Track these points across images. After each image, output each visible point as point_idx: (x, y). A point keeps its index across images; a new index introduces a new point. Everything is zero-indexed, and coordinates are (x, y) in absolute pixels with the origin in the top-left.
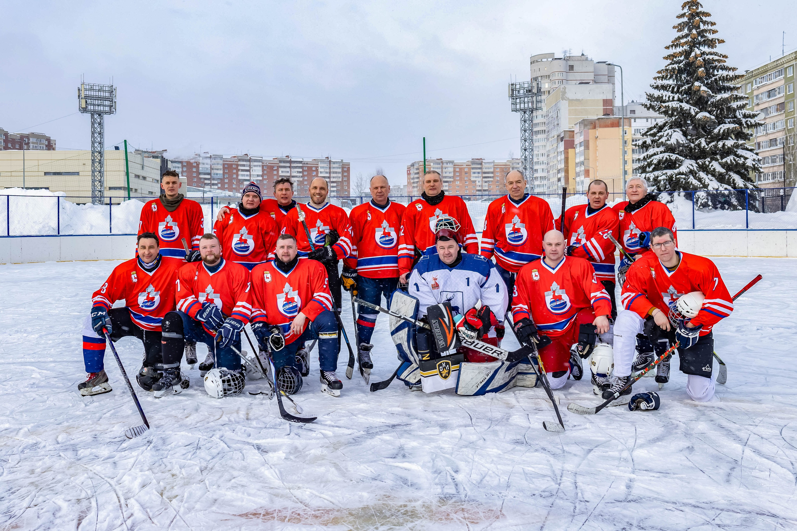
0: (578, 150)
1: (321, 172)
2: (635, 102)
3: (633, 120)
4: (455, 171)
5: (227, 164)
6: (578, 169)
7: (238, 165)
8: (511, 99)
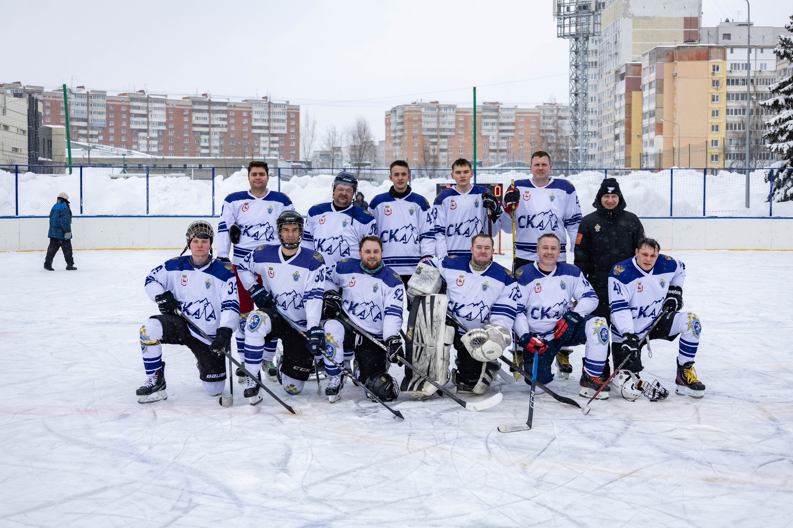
0: (646, 93)
1: (256, 120)
2: (731, 21)
3: (728, 50)
4: (457, 121)
5: (113, 105)
6: (646, 122)
7: (129, 107)
8: (556, 19)
